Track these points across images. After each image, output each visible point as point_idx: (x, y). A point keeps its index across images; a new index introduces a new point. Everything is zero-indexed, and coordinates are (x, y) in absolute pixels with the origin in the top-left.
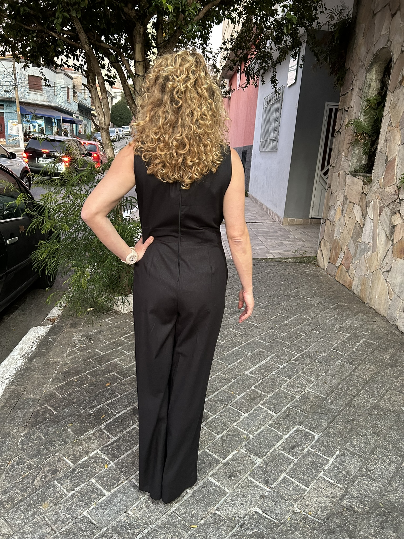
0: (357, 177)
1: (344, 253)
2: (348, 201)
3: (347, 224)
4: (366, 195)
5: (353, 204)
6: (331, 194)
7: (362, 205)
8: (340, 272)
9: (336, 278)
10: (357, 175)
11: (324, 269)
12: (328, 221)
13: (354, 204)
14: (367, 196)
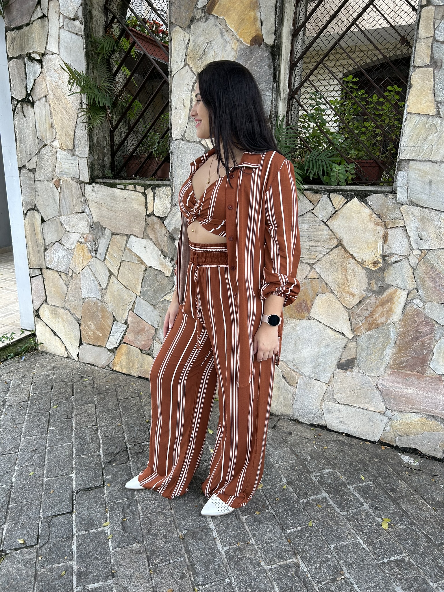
0: (118, 186)
1: (126, 323)
2: (107, 233)
3: (115, 272)
4: (162, 219)
5: (125, 238)
6: (43, 221)
7: (156, 237)
8: (123, 357)
9: (117, 368)
10: (120, 184)
11: (68, 357)
12: (50, 271)
13: (128, 236)
14: (166, 222)
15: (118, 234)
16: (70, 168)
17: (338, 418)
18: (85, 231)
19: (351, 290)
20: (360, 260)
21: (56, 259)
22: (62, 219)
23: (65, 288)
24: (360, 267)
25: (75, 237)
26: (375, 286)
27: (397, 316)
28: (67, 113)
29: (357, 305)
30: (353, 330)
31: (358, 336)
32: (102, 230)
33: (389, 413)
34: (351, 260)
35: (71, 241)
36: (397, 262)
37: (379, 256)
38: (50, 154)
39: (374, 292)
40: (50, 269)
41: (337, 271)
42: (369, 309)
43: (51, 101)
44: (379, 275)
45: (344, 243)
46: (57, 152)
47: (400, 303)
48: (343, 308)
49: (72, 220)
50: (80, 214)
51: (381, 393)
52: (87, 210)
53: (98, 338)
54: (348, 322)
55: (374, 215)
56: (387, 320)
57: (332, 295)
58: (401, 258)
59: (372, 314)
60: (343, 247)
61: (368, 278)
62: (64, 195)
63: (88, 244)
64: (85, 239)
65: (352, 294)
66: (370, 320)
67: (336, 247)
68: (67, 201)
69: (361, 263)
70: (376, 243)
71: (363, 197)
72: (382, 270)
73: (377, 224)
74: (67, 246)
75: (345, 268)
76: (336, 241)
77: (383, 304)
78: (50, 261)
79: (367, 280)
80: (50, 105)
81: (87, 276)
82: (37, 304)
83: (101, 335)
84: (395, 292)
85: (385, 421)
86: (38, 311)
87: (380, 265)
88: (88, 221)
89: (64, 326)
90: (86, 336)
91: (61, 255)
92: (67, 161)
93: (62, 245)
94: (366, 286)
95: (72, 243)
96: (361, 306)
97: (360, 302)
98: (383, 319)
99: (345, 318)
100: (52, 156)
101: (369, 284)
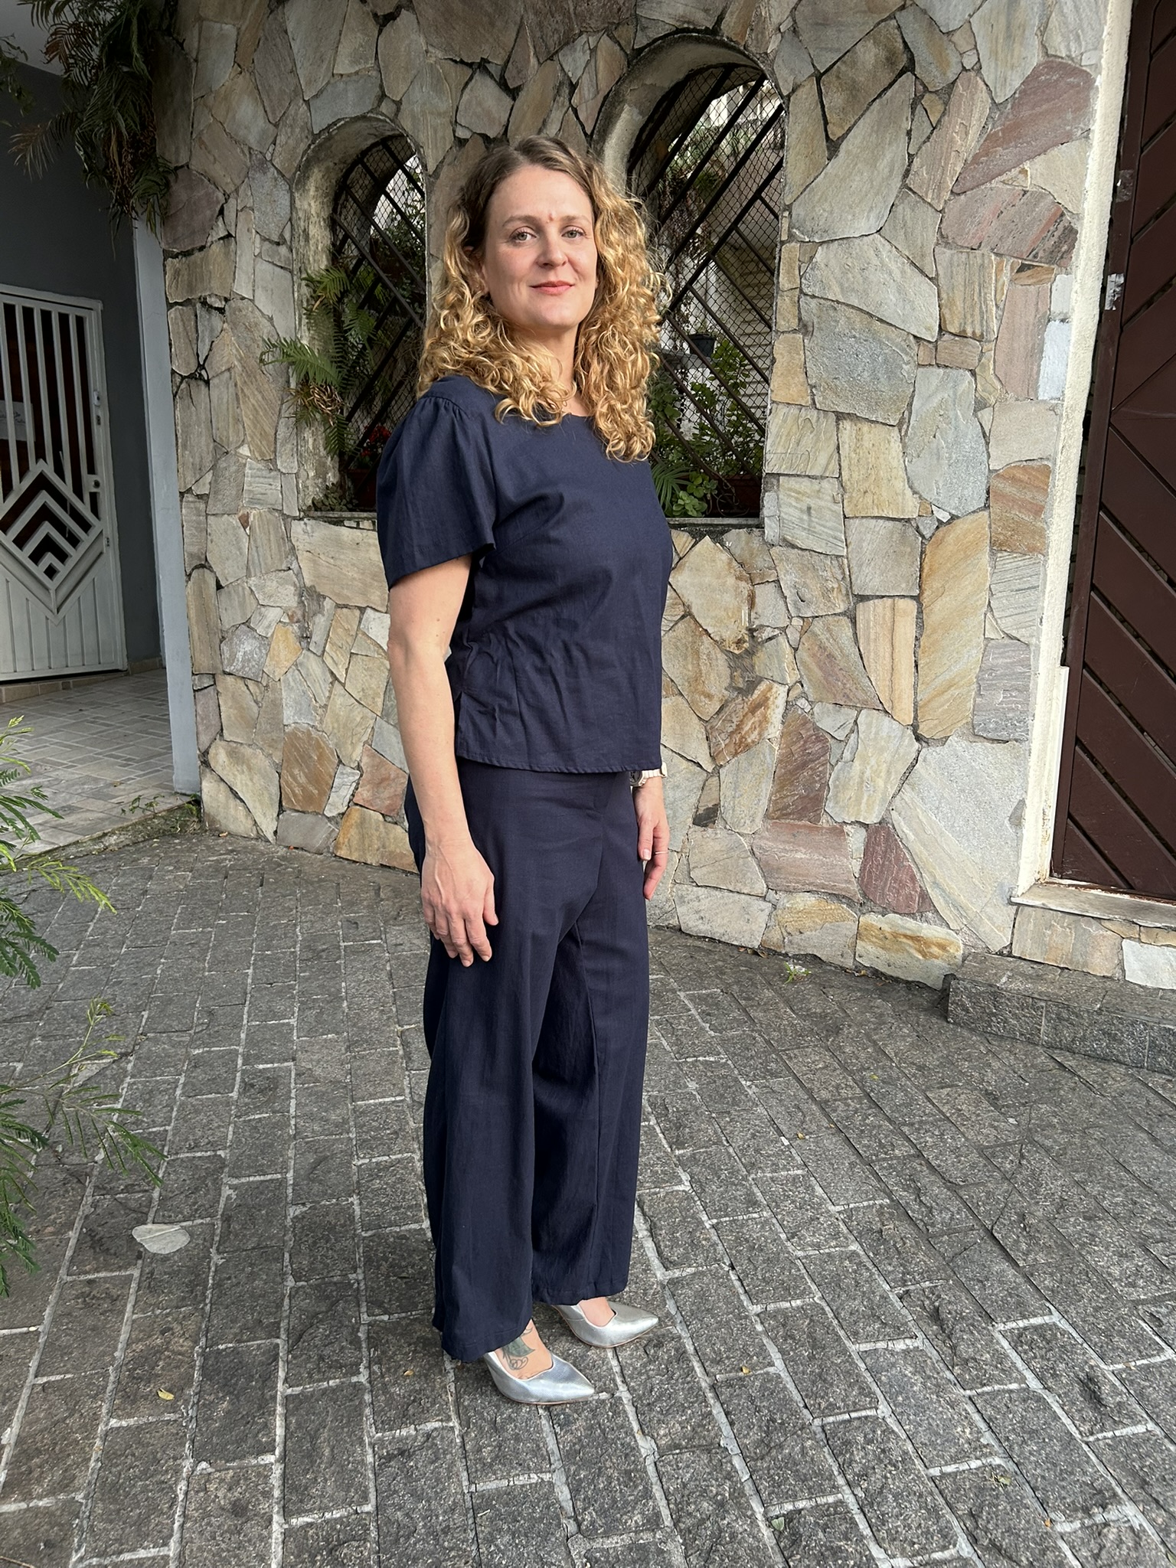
15: (346, 606)
16: (269, 492)
17: (697, 912)
18: (290, 604)
19: (707, 689)
20: (717, 638)
21: (240, 655)
22: (253, 581)
23: (255, 709)
24: (718, 650)
25: (273, 614)
26: (741, 680)
27: (775, 730)
28: (263, 397)
29: (718, 713)
30: (713, 758)
31: (721, 766)
32: (318, 601)
33: (771, 895)
34: (705, 637)
35: (266, 623)
36: (770, 639)
37: (744, 631)
38: (233, 468)
39: (740, 690)
40: (230, 674)
41: (685, 659)
42: (735, 720)
43: (238, 378)
44: (747, 662)
45: (694, 611)
46: (245, 465)
47: (777, 707)
48: (696, 720)
49: (269, 583)
50: (281, 574)
51: (759, 862)
52: (294, 566)
53: (309, 798)
54: (705, 744)
55: (735, 563)
56: (760, 734)
57: (680, 698)
58: (777, 632)
59: (739, 727)
60: (693, 617)
61: (730, 667)
62: (255, 541)
63: (295, 627)
64: (291, 617)
65: (709, 696)
66: (737, 737)
67: (683, 617)
68: (260, 549)
69: (719, 644)
70: (739, 610)
71: (717, 534)
72: (750, 653)
73: (739, 578)
74: (260, 631)
75: (697, 653)
76: (682, 608)
77: (753, 711)
78: (229, 660)
79: (728, 671)
80: (236, 385)
81: (292, 684)
82: (205, 740)
83: (316, 792)
84: (770, 689)
85: (767, 912)
86: (205, 753)
87: (746, 645)
88: (295, 585)
89: (251, 780)
90: (291, 795)
91: (248, 648)
92: (262, 480)
93: (252, 629)
94: (728, 681)
95: (269, 626)
96: (723, 715)
97: (721, 709)
98: (754, 736)
99: (700, 736)
100: (237, 471)
101: (732, 677)
